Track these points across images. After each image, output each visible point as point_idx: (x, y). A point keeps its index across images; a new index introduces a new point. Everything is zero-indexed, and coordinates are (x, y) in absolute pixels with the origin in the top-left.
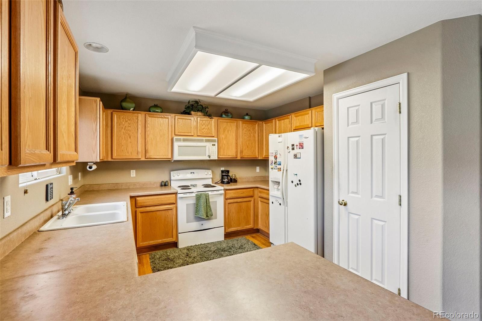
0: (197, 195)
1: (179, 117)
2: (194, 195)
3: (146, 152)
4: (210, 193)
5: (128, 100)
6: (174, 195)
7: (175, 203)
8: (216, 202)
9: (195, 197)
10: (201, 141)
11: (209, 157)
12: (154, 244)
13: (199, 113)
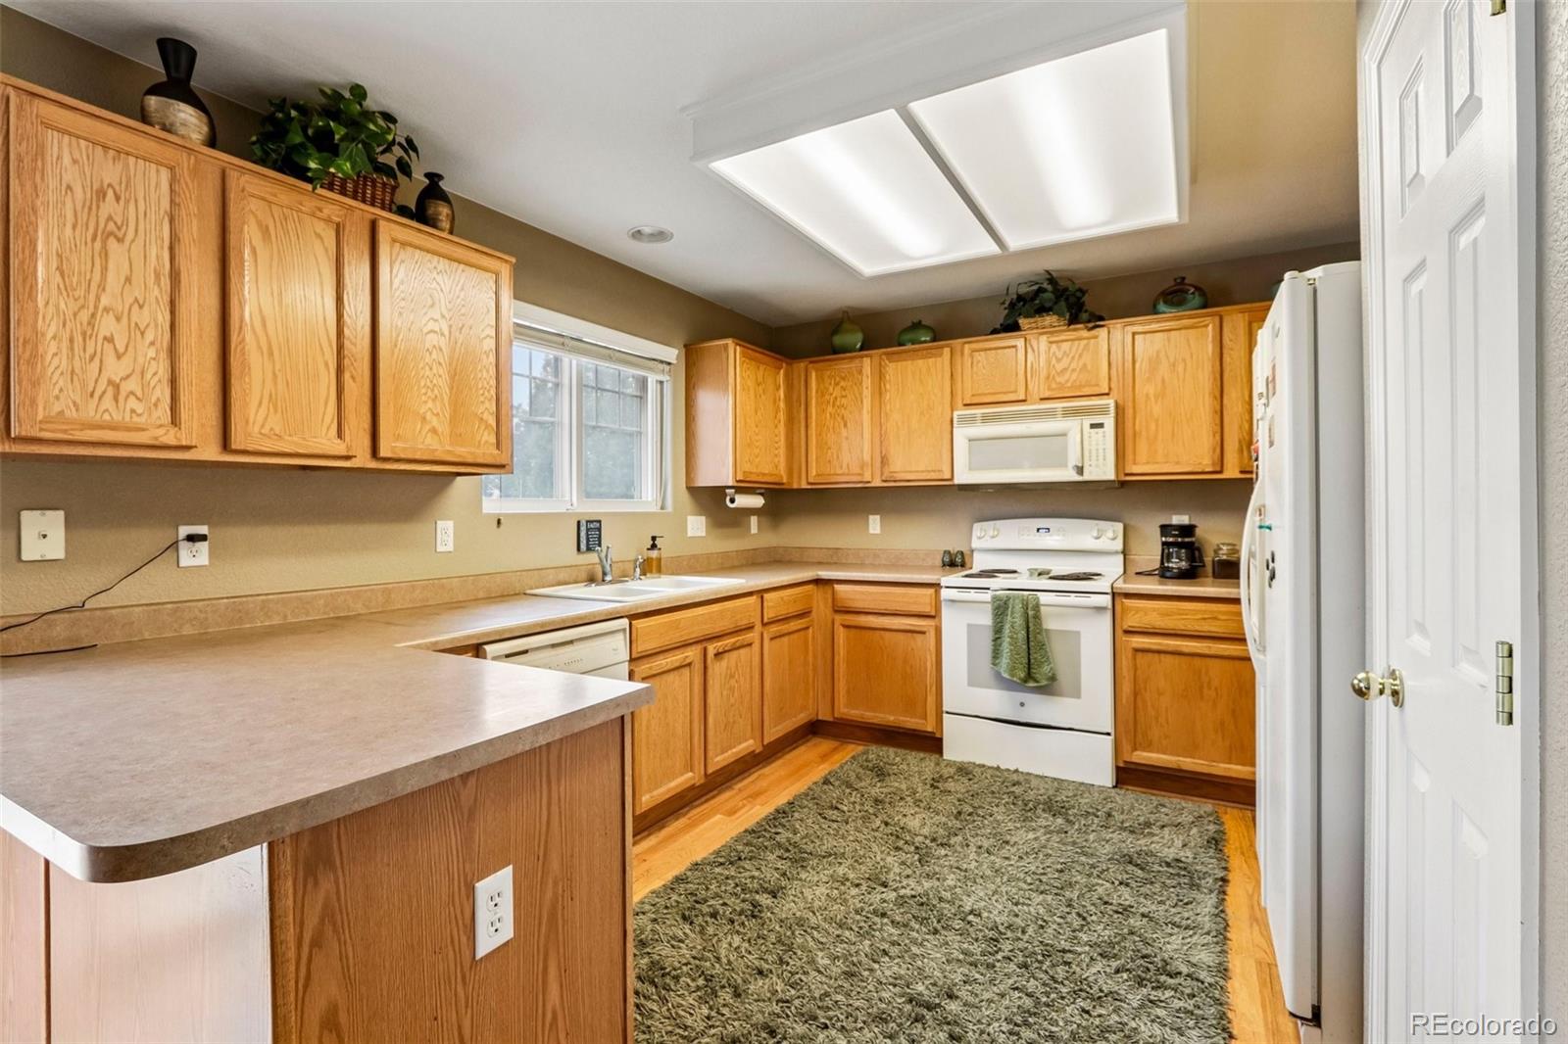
0: (995, 599)
1: (975, 346)
2: (987, 596)
3: (884, 461)
4: (1044, 598)
5: (846, 326)
6: (931, 591)
7: (934, 616)
8: (1078, 633)
9: (989, 607)
10: (1050, 414)
11: (1080, 470)
12: (875, 721)
13: (1050, 319)
